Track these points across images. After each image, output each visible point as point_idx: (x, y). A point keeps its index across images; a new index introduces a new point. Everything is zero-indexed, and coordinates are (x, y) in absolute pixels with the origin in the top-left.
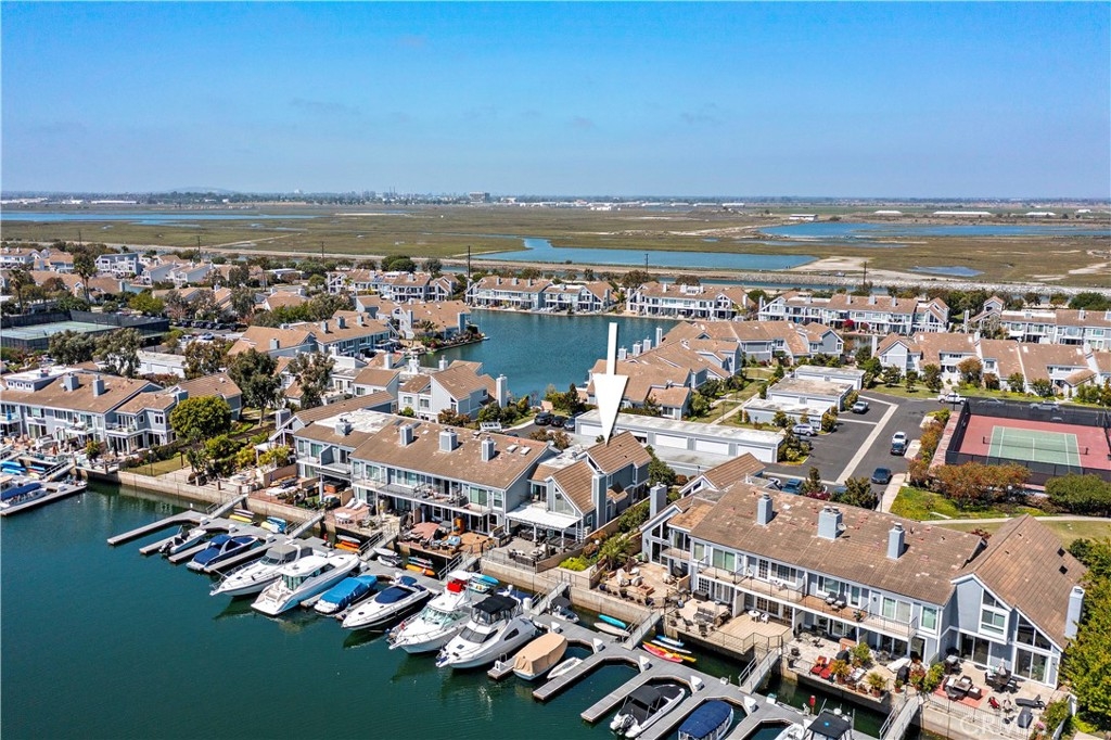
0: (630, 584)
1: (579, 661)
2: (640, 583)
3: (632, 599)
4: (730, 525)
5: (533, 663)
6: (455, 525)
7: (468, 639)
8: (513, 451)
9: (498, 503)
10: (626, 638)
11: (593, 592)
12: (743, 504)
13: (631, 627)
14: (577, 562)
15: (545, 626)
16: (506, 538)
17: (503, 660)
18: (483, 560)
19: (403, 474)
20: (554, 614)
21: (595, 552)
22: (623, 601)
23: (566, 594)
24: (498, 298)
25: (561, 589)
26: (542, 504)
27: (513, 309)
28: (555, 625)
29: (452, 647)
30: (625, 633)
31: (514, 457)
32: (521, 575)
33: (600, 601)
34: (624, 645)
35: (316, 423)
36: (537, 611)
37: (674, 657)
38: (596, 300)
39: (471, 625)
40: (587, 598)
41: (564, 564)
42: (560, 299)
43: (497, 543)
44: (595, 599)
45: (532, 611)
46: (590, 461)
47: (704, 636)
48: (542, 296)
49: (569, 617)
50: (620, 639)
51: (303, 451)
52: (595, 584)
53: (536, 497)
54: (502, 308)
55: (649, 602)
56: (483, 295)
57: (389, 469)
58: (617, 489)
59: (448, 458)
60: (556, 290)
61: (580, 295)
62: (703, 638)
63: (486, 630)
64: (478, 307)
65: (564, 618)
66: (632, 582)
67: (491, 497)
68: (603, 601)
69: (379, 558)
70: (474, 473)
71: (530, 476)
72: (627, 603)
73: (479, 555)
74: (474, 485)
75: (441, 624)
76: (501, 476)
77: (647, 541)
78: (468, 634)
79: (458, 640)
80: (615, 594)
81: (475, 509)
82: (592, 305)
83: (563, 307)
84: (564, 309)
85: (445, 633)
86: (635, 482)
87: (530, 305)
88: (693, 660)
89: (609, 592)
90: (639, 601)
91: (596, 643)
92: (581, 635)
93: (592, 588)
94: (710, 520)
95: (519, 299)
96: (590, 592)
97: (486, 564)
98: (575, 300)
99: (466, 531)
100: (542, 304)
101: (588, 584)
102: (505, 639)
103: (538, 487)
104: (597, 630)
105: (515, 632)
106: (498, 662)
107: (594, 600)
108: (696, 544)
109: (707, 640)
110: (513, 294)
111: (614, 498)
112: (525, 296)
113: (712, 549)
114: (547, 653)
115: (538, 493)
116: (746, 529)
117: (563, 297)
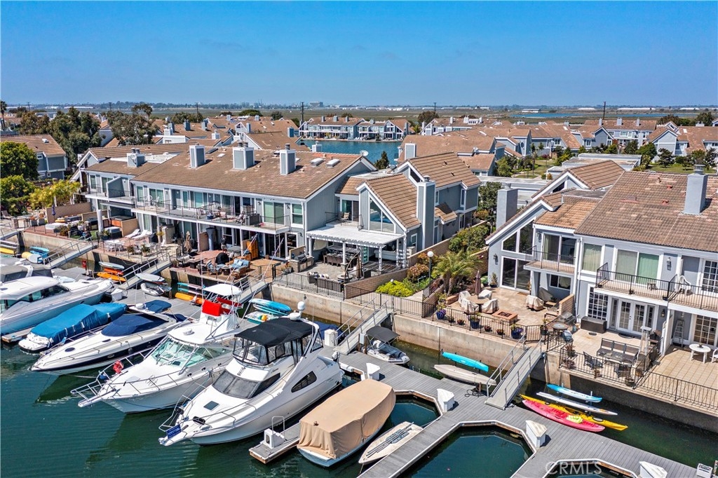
0: (480, 311)
1: (415, 429)
2: (495, 310)
3: (488, 330)
4: (639, 217)
5: (333, 434)
6: (245, 247)
7: (226, 391)
8: (318, 164)
9: (297, 218)
10: (492, 388)
11: (428, 322)
12: (647, 194)
13: (497, 373)
14: (399, 286)
15: (358, 370)
16: (306, 261)
17: (278, 428)
18: (275, 286)
19: (189, 195)
20: (370, 352)
21: (425, 275)
22: (474, 333)
23: (387, 323)
24: (323, 131)
25: (380, 317)
26: (353, 223)
27: (334, 139)
28: (372, 368)
29: (195, 408)
30: (491, 382)
31: (319, 170)
32: (324, 302)
33: (438, 334)
34: (489, 400)
35: (111, 159)
36: (345, 348)
37: (584, 422)
38: (398, 130)
39: (234, 367)
40: (418, 330)
41: (382, 288)
42: (370, 130)
43: (296, 268)
44: (430, 331)
45: (337, 349)
46: (413, 174)
47: (632, 384)
48: (356, 129)
49: (392, 356)
50: (480, 390)
51: (95, 188)
52: (430, 311)
53: (346, 215)
54: (326, 138)
55: (516, 335)
56: (312, 130)
57: (174, 191)
58: (446, 209)
59: (241, 174)
60: (367, 124)
61: (385, 127)
62: (630, 389)
63: (259, 375)
64: (307, 138)
65: (386, 358)
66: (484, 307)
67: (288, 212)
68: (443, 334)
69: (143, 286)
70: (270, 185)
71: (339, 190)
72: (482, 336)
73: (270, 280)
74: (268, 198)
75: (182, 364)
76: (301, 187)
77: (496, 258)
78: (226, 382)
79: (210, 394)
80: (461, 323)
81: (269, 228)
82: (394, 134)
83: (372, 136)
84: (374, 138)
85: (189, 379)
86: (464, 206)
87: (347, 135)
88: (621, 427)
89: (452, 321)
90: (501, 333)
91: (443, 396)
92: (415, 383)
93: (425, 316)
94: (603, 213)
95: (339, 132)
96: (424, 321)
97: (278, 289)
98: (382, 131)
99: (259, 257)
100: (356, 134)
101: (419, 310)
102: (293, 391)
103: (349, 202)
104: (439, 376)
105: (309, 379)
106: (269, 432)
107: (429, 334)
108: (586, 246)
109: (638, 391)
110: (334, 128)
111: (443, 218)
112: (343, 129)
113: (615, 250)
114: (358, 416)
115: (349, 210)
116: (667, 222)
117: (373, 129)
